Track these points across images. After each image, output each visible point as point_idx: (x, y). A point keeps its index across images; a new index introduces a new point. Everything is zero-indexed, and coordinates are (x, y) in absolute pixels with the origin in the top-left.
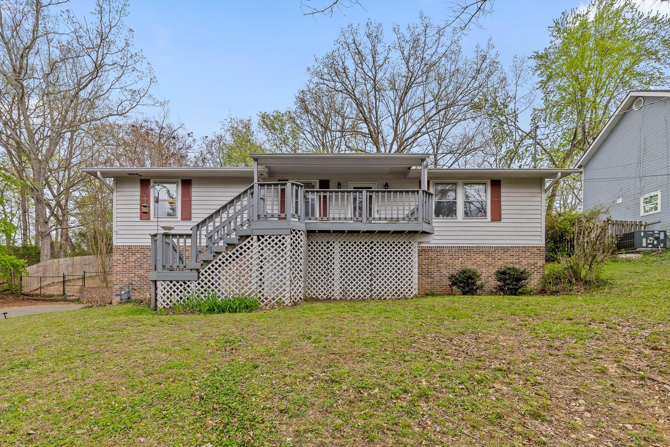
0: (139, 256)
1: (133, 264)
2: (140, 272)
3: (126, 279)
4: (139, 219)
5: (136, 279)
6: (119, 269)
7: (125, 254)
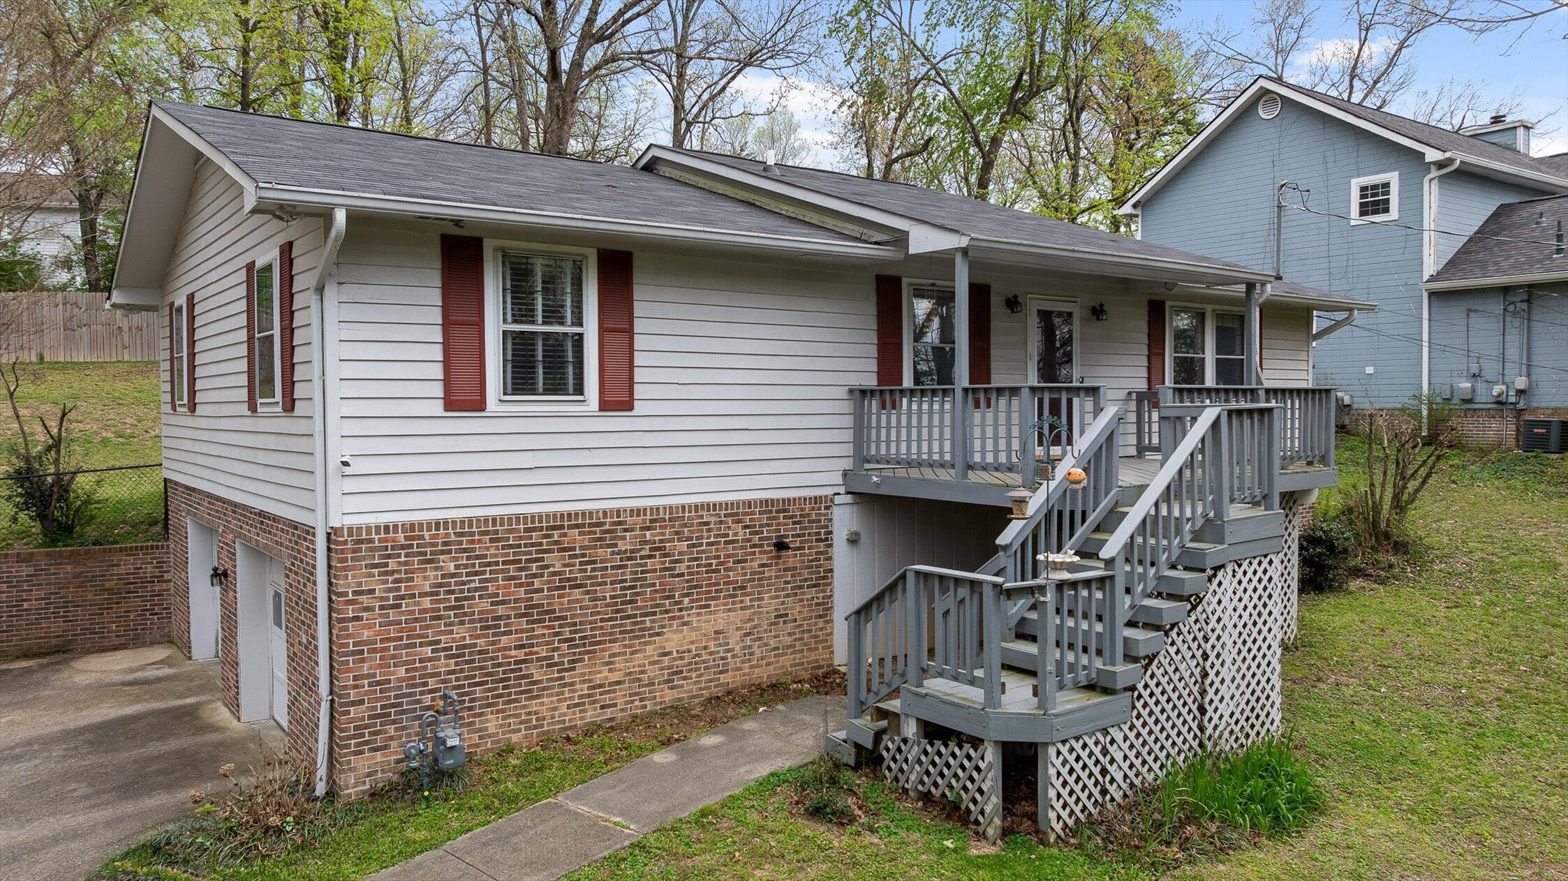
0: (451, 567)
1: (427, 602)
2: (460, 632)
3: (401, 672)
4: (437, 408)
5: (444, 665)
6: (366, 634)
7: (392, 564)
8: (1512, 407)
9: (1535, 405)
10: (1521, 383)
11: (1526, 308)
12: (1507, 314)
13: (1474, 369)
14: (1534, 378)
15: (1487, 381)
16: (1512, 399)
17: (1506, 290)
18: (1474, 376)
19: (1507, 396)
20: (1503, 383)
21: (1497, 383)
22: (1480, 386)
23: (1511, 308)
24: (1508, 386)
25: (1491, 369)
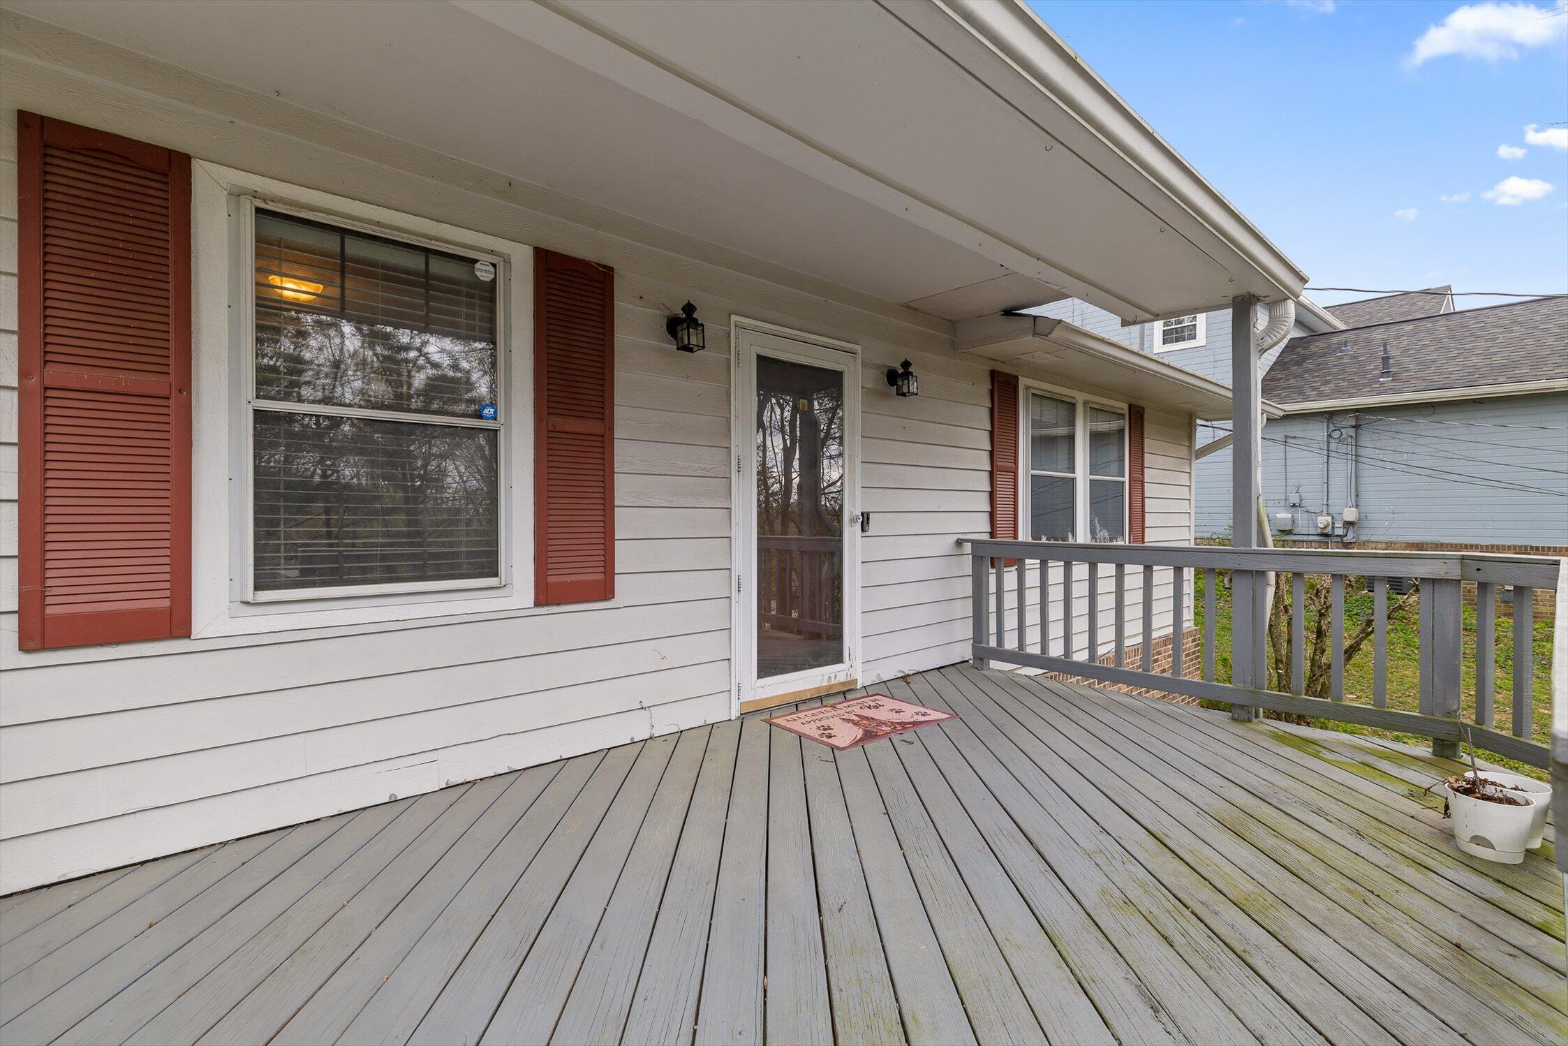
8: (1339, 539)
9: (1364, 538)
10: (1350, 514)
11: (1354, 435)
12: (1331, 440)
13: (1294, 498)
14: (1363, 509)
15: (1308, 512)
16: (1340, 532)
17: (1329, 415)
18: (1294, 505)
19: (1333, 528)
20: (1328, 514)
21: (1321, 513)
22: (1300, 516)
23: (1336, 434)
24: (1333, 517)
25: (1313, 499)
